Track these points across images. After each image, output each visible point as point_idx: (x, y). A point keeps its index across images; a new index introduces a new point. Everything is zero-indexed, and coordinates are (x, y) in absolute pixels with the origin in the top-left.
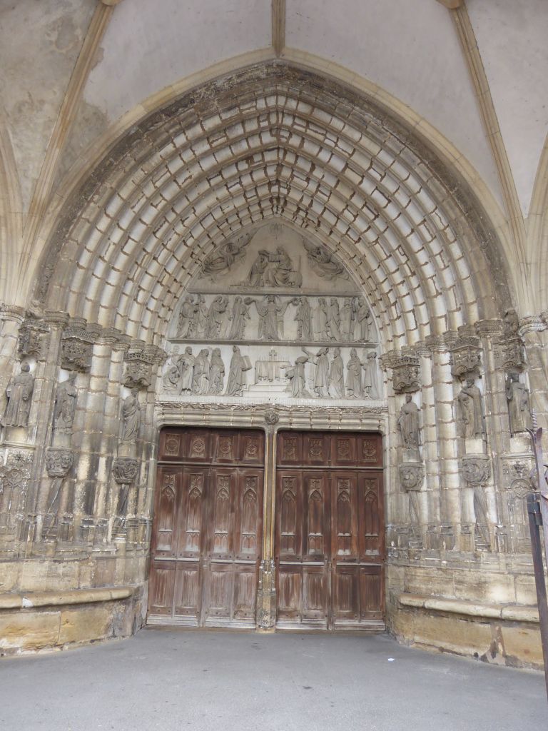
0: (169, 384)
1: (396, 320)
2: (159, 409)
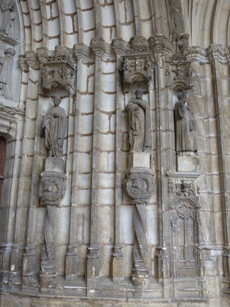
1: (49, 20)
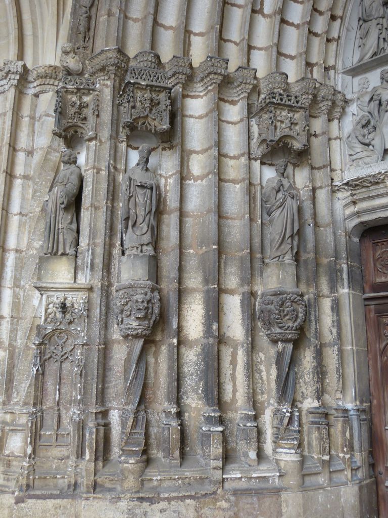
0: (359, 147)
2: (344, 196)
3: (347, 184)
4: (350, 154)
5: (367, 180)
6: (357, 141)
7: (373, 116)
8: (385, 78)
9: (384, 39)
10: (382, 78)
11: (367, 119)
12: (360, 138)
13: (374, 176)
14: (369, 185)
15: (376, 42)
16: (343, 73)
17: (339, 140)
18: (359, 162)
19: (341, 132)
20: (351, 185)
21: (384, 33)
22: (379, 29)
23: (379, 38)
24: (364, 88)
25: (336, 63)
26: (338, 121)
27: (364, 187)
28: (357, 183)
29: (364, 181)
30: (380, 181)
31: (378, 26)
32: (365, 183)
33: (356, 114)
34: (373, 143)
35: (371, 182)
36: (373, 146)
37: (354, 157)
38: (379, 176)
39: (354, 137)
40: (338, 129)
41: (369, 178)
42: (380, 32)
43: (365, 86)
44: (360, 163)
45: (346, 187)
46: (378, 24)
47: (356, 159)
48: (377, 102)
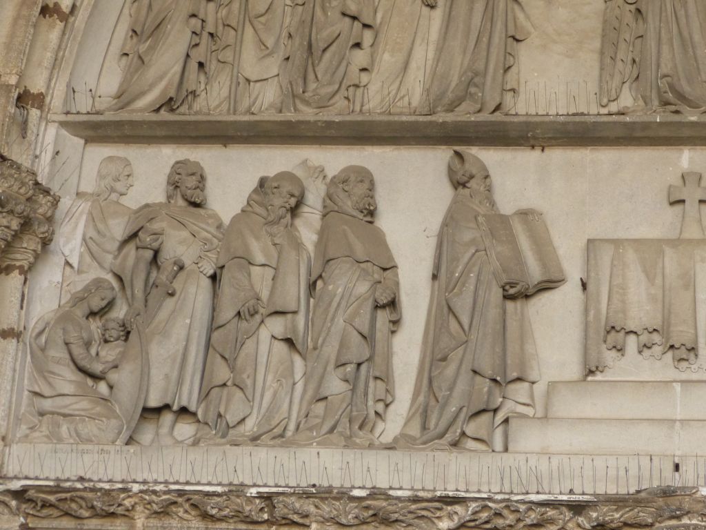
3: (20, 494)
4: (37, 390)
5: (82, 498)
6: (68, 356)
7: (129, 292)
8: (183, 188)
9: (201, 65)
10: (174, 184)
11: (109, 296)
12: (78, 351)
13: (107, 493)
14: (86, 514)
15: (178, 68)
16: (63, 124)
17: (15, 341)
18: (59, 426)
19: (23, 312)
20: (30, 500)
21: (202, 48)
22: (194, 33)
23: (188, 56)
24: (113, 190)
25: (48, 87)
26: (22, 277)
27: (67, 514)
28: (52, 498)
29: (72, 500)
30: (120, 510)
31: (193, 20)
32: (74, 506)
33: (75, 265)
34: (113, 376)
35: (93, 507)
36: (111, 387)
37: (47, 404)
38: (122, 496)
39: (60, 342)
40: (18, 306)
41: (90, 495)
42: (196, 40)
43: (119, 186)
44: (64, 429)
45: (14, 503)
46: (194, 16)
47: (53, 413)
48: (149, 254)
